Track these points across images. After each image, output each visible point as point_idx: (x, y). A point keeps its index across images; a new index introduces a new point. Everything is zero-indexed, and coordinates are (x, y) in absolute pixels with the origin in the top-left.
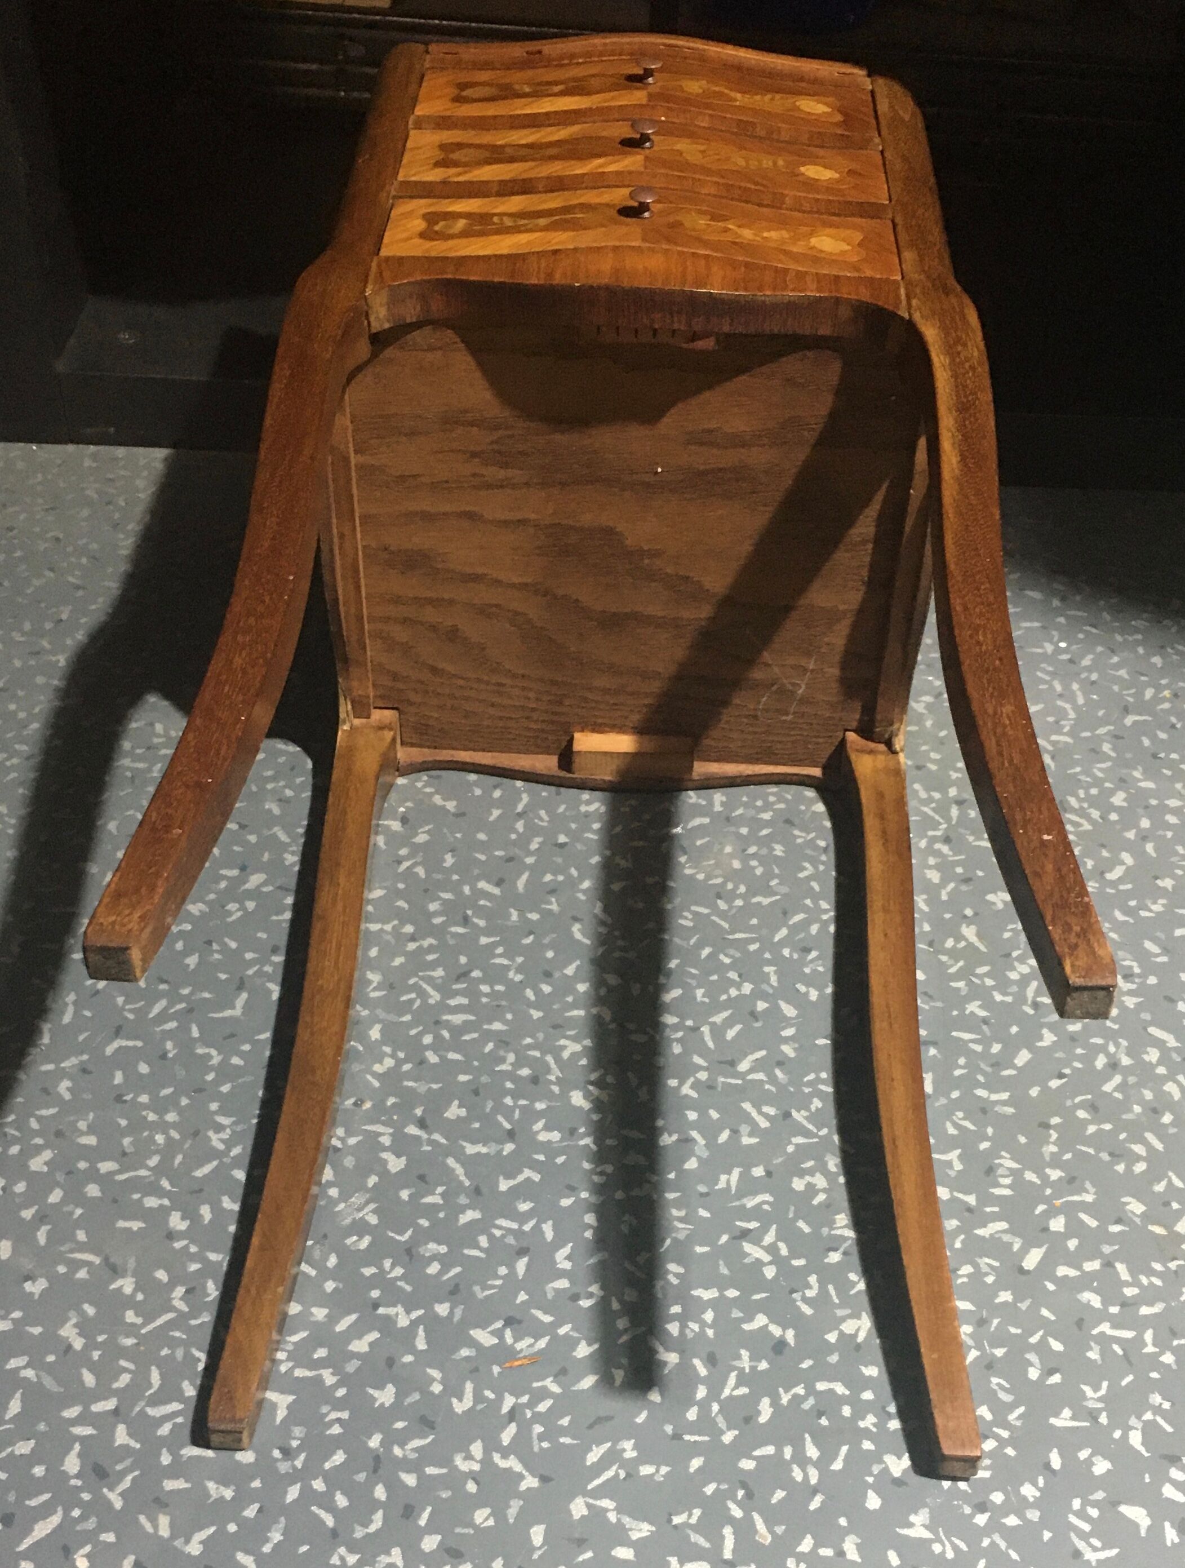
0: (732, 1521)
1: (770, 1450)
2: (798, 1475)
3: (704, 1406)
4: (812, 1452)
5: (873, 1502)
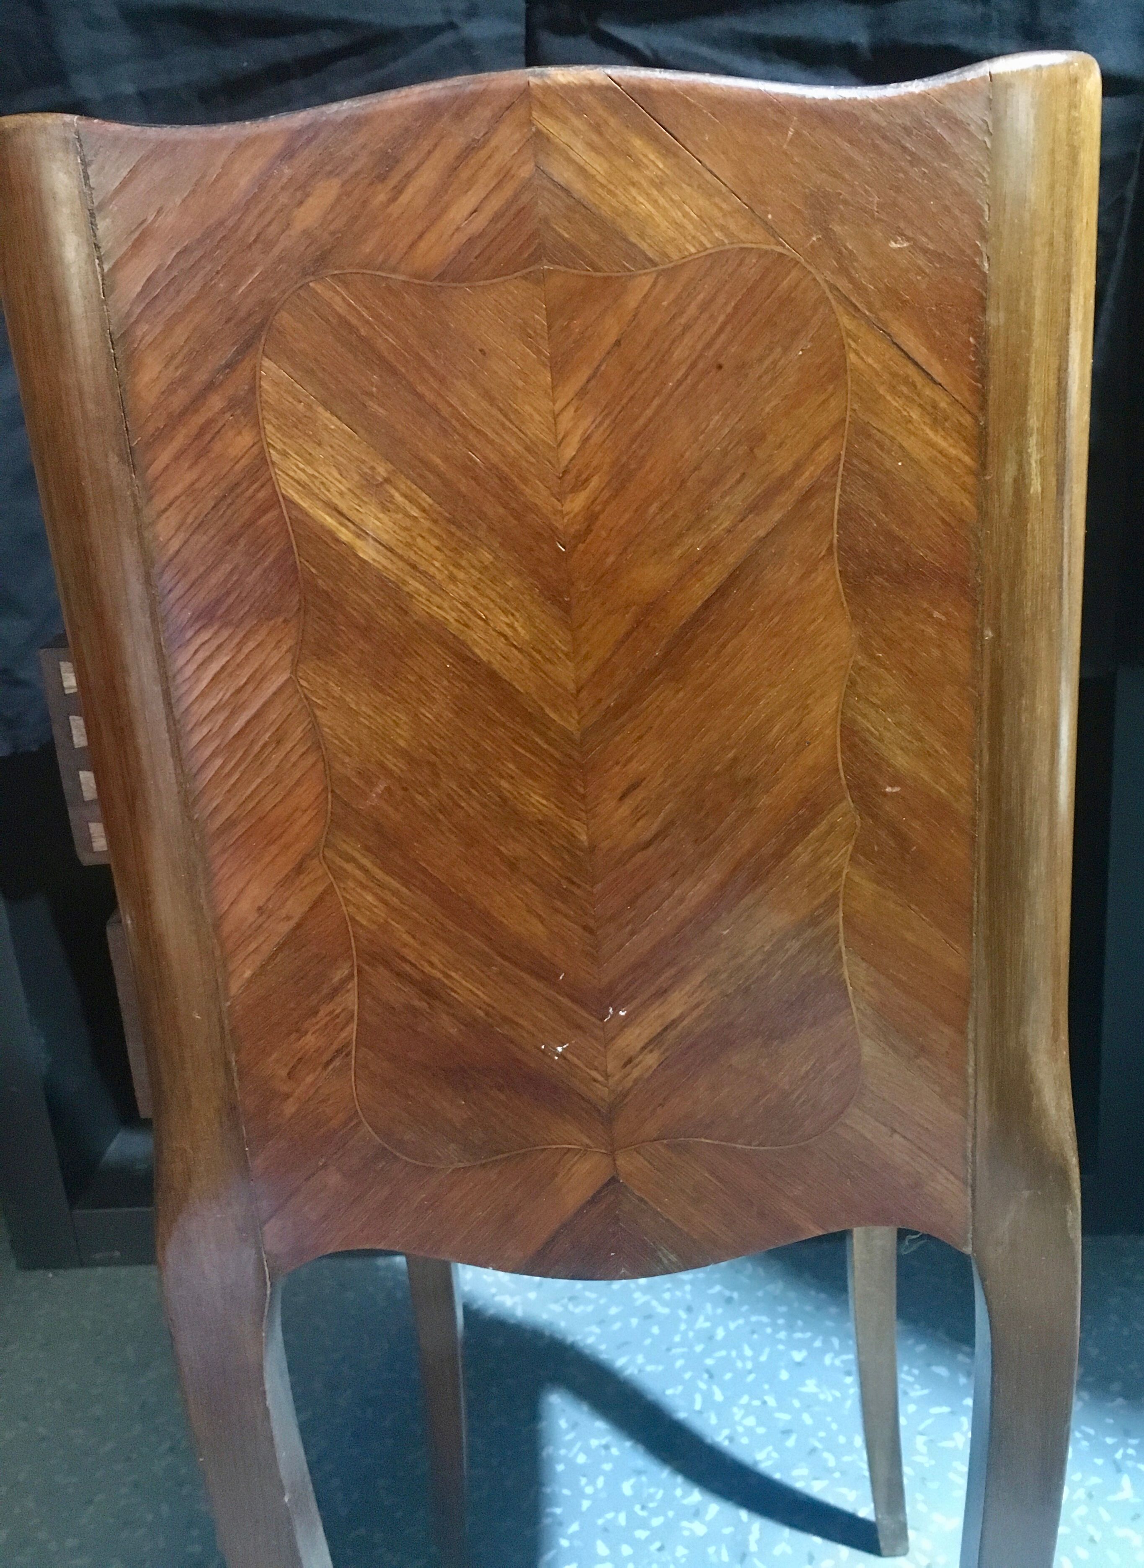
0: (700, 1390)
1: (723, 1353)
2: (739, 1364)
3: (684, 1334)
4: (748, 1352)
5: (784, 1375)
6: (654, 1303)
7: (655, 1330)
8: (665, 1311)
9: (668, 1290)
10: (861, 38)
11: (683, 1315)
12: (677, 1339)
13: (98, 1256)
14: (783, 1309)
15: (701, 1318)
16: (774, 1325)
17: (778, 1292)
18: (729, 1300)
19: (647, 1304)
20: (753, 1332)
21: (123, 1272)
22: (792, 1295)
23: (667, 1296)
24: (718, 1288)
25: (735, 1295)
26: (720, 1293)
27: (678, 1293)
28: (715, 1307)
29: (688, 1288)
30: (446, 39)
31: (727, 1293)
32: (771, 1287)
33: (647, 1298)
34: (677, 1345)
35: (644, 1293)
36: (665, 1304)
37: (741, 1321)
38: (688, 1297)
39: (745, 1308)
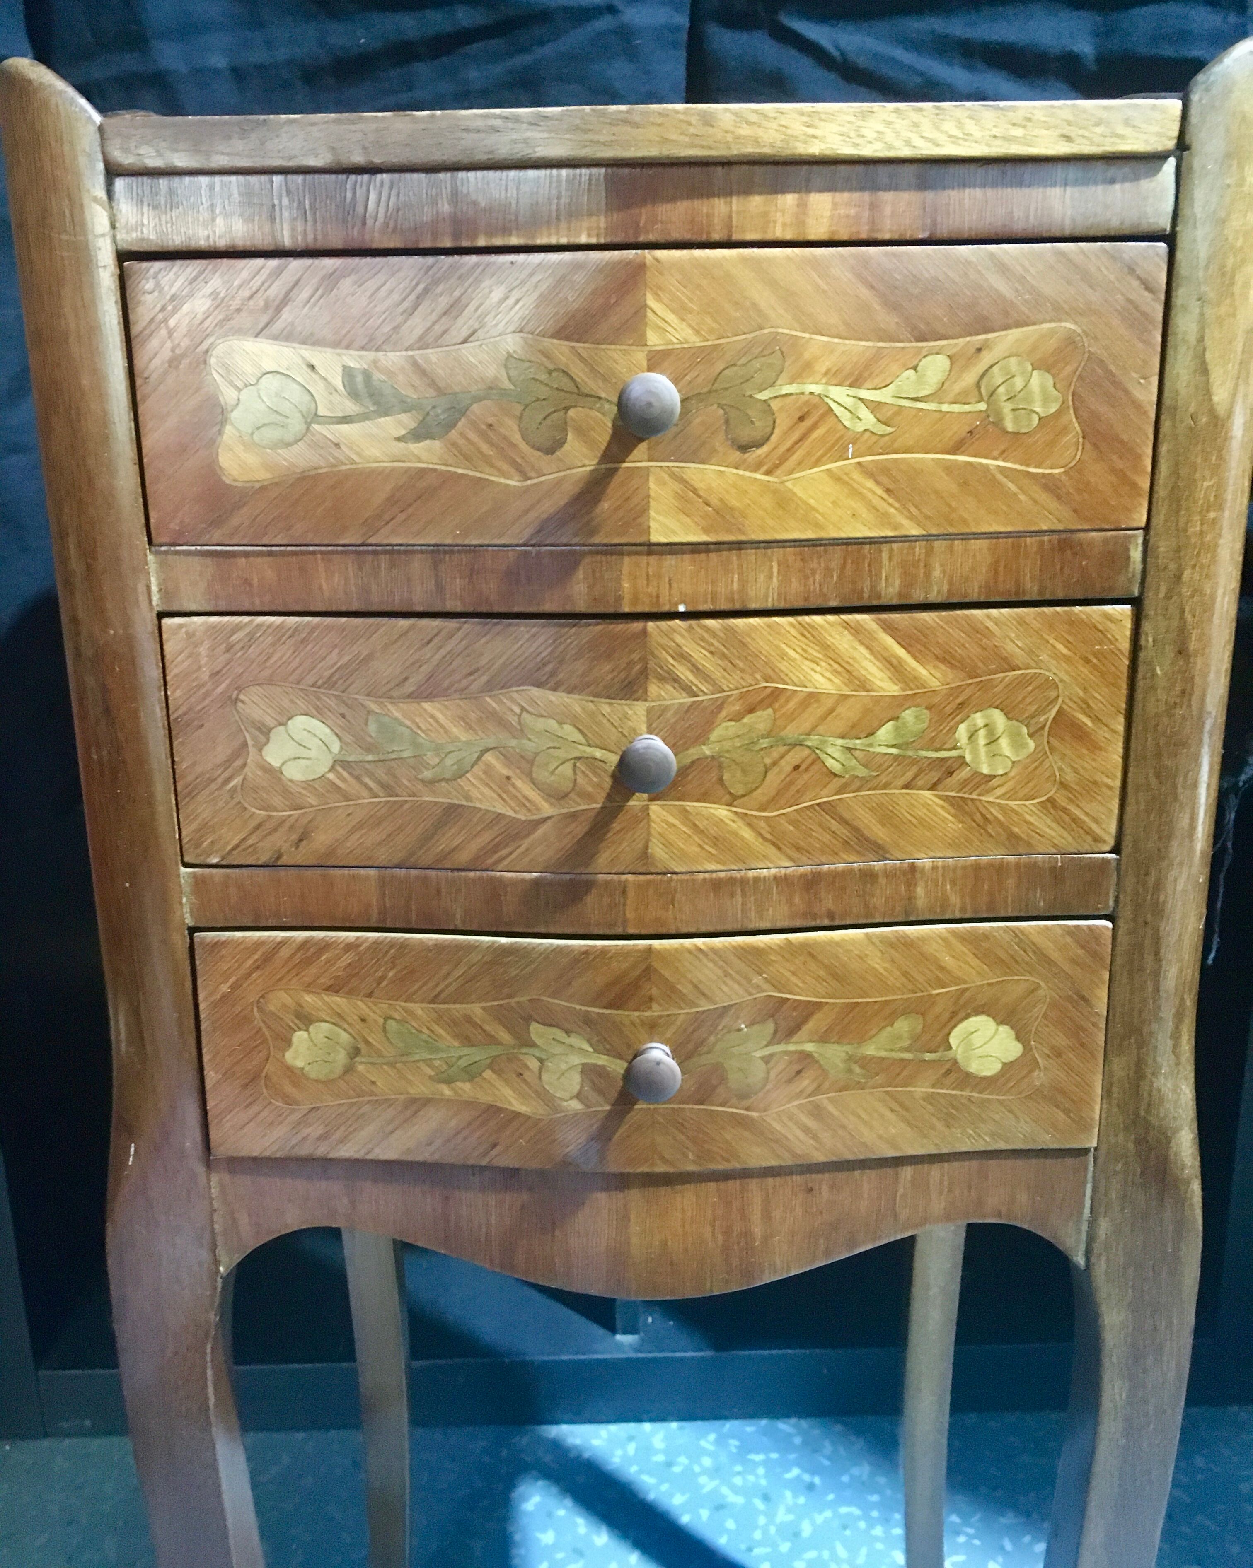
3: (765, 1532)
4: (842, 1552)
6: (725, 1490)
7: (730, 1524)
8: (739, 1500)
9: (739, 1473)
10: (1085, 48)
11: (759, 1504)
12: (758, 1535)
13: (65, 1425)
14: (875, 1498)
15: (781, 1510)
16: (866, 1517)
17: (865, 1477)
18: (811, 1487)
19: (715, 1491)
20: (845, 1527)
21: (95, 1444)
22: (882, 1480)
23: (738, 1481)
24: (795, 1472)
25: (817, 1480)
26: (798, 1478)
27: (751, 1478)
28: (795, 1496)
29: (761, 1471)
30: (604, 23)
31: (807, 1477)
32: (855, 1471)
33: (715, 1483)
34: (760, 1544)
35: (712, 1478)
36: (735, 1490)
37: (828, 1514)
38: (763, 1482)
39: (831, 1497)
